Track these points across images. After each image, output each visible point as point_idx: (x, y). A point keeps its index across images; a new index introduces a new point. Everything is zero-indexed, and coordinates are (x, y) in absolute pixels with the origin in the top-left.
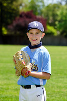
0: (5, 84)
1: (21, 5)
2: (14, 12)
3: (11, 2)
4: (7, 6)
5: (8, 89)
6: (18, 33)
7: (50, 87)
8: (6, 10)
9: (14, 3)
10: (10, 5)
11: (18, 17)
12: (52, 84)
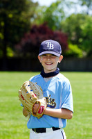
0: (12, 126)
1: (32, 16)
2: (23, 26)
3: (19, 13)
4: (13, 18)
5: (15, 133)
6: (28, 54)
7: (74, 129)
8: (12, 23)
9: (23, 14)
10: (17, 17)
11: (29, 33)
12: (76, 125)
